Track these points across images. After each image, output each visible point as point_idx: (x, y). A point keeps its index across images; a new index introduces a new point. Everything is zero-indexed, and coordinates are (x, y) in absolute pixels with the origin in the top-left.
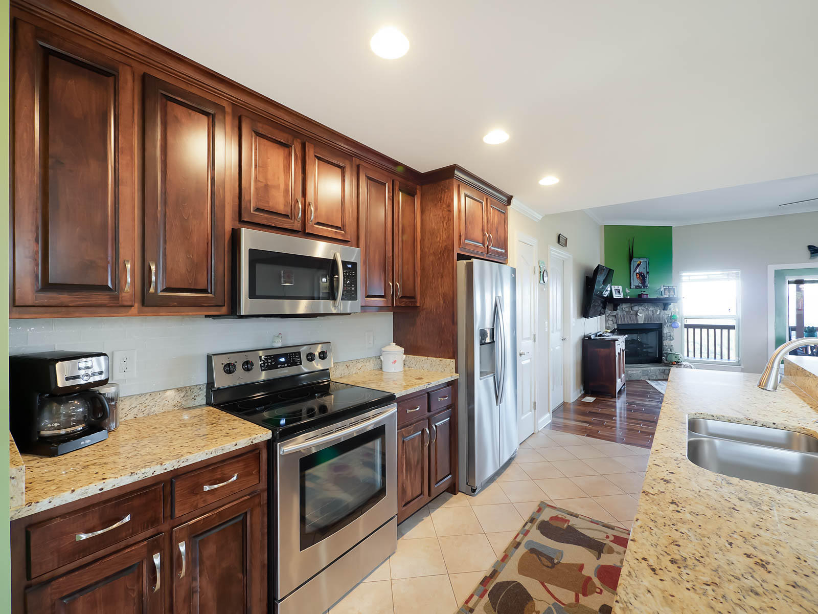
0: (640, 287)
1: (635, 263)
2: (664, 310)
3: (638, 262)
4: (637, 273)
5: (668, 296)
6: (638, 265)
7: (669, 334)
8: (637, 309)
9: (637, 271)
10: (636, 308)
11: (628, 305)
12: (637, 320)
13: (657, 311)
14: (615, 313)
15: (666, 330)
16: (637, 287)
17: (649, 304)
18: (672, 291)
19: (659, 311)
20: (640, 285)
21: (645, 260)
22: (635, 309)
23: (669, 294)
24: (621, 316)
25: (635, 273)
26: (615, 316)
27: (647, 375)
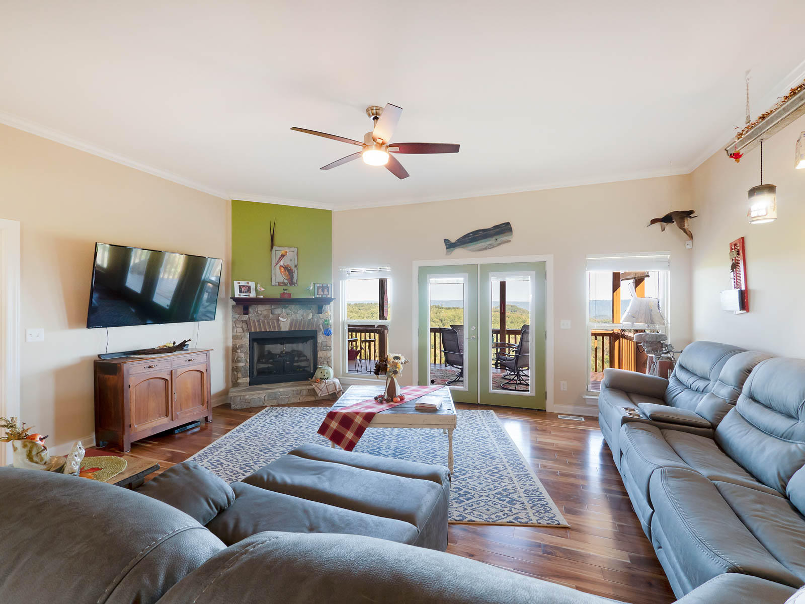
0: (285, 285)
1: (278, 251)
2: (319, 313)
3: (283, 252)
4: (281, 266)
5: (320, 296)
6: (283, 256)
7: (324, 344)
8: (280, 312)
9: (281, 263)
10: (278, 311)
11: (267, 307)
12: (279, 326)
13: (308, 315)
14: (246, 317)
15: (321, 338)
16: (280, 284)
17: (298, 307)
18: (326, 290)
19: (311, 314)
20: (285, 281)
21: (292, 249)
22: (276, 313)
23: (322, 293)
24: (254, 321)
25: (278, 266)
26: (246, 322)
27: (275, 398)
